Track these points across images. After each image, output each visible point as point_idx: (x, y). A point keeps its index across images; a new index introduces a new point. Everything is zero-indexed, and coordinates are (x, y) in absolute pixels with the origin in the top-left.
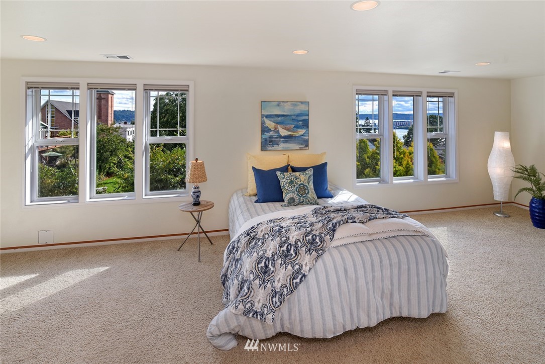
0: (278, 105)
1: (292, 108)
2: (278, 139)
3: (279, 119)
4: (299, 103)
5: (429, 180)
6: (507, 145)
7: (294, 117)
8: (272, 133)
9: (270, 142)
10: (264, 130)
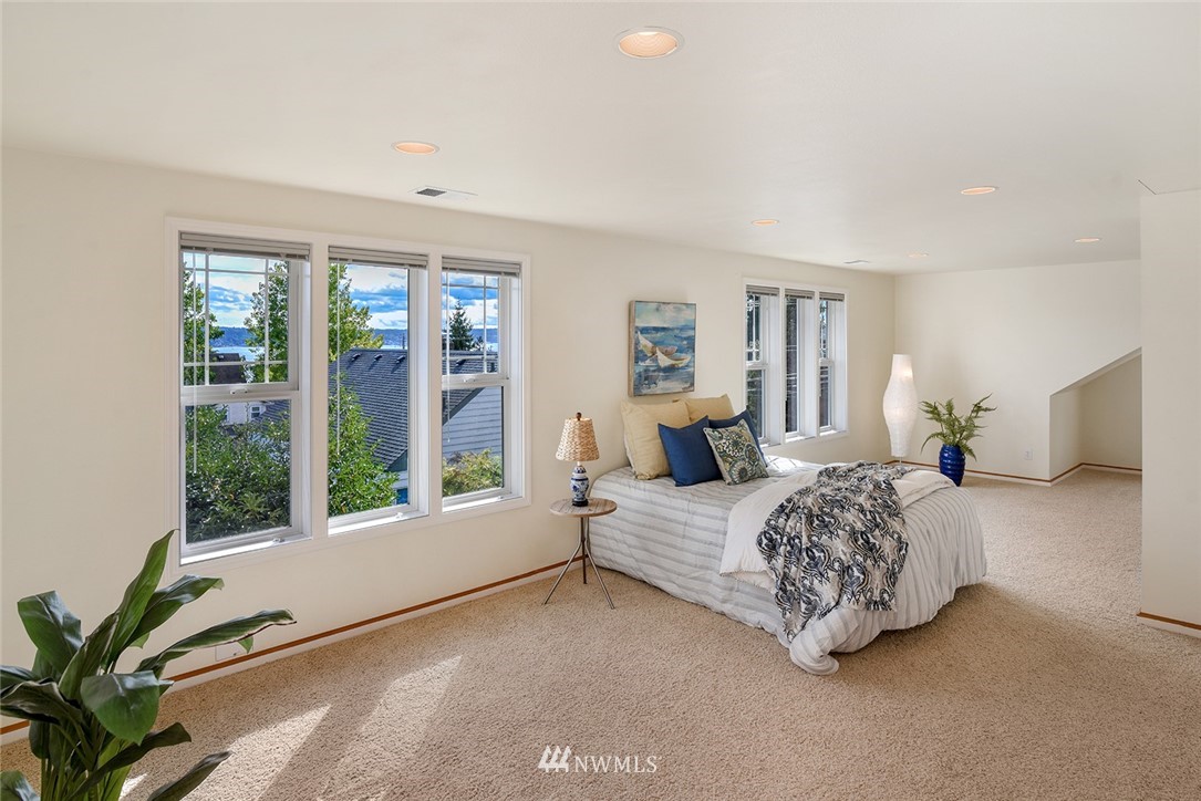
0: (657, 310)
1: (674, 314)
2: (656, 374)
3: (659, 335)
4: (684, 307)
5: (822, 434)
6: (908, 373)
7: (677, 332)
8: (648, 362)
9: (646, 379)
10: (638, 356)
